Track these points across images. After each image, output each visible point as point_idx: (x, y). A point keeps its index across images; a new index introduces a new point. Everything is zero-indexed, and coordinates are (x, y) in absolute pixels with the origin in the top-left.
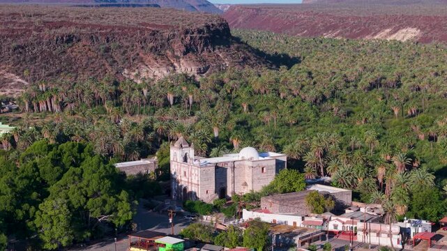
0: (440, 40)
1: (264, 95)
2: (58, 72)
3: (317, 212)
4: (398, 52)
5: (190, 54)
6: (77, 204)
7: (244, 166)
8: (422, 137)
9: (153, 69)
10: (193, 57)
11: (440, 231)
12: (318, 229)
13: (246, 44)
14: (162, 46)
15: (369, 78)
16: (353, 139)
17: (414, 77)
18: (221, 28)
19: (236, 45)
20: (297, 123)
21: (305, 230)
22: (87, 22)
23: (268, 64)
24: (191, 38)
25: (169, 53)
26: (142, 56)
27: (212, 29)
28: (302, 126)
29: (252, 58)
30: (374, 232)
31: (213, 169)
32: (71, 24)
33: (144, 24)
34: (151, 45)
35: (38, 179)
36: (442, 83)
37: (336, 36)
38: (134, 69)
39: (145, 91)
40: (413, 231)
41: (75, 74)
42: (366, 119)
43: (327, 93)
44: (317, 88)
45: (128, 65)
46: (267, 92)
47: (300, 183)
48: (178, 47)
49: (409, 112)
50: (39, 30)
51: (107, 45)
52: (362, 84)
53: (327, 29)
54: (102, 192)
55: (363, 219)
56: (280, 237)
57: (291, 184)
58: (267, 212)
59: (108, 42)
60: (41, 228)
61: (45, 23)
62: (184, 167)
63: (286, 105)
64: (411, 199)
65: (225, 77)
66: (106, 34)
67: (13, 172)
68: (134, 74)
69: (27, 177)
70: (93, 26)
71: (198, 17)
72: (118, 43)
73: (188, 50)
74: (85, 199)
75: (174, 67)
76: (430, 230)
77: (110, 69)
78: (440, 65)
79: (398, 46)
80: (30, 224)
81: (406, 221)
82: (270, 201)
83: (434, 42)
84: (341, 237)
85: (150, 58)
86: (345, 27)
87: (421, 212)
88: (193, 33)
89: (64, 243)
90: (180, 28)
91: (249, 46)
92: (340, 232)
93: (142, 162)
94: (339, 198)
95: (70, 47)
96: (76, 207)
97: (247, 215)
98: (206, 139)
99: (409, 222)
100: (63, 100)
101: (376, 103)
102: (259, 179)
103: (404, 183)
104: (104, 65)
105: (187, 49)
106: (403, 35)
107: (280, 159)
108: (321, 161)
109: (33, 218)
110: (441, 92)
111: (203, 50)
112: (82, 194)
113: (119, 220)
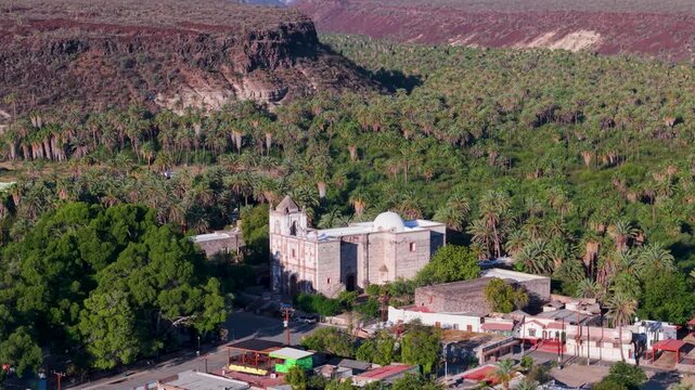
0: (632, 51)
1: (379, 134)
2: (56, 98)
3: (503, 310)
4: (569, 67)
5: (258, 69)
6: (143, 299)
7: (382, 240)
8: (632, 197)
9: (202, 94)
10: (263, 75)
11: (689, 339)
12: (507, 336)
13: (341, 54)
14: (215, 58)
15: (534, 108)
16: (529, 200)
17: (603, 106)
18: (304, 31)
19: (326, 57)
20: (436, 176)
21: (489, 338)
22: (97, 20)
23: (376, 86)
24: (260, 45)
25: (226, 69)
26: (185, 73)
27: (290, 32)
28: (445, 180)
29: (352, 77)
30: (594, 339)
31: (337, 246)
32: (72, 24)
33: (185, 24)
34: (197, 56)
35: (77, 261)
36: (649, 115)
37: (469, 42)
38: (172, 93)
39: (197, 128)
40: (650, 337)
41: (81, 102)
42: (541, 170)
43: (476, 132)
44: (458, 122)
45: (164, 87)
46: (382, 129)
47: (472, 266)
48: (239, 60)
49: (605, 161)
50: (24, 32)
51: (130, 56)
52: (526, 118)
53: (454, 33)
54: (180, 281)
55: (573, 320)
56: (453, 349)
57: (457, 268)
58: (426, 310)
59: (131, 51)
60: (88, 335)
61: (32, 21)
62: (292, 243)
63: (415, 149)
64: (643, 291)
65: (315, 105)
66: (128, 39)
67: (37, 250)
68: (173, 101)
69: (60, 258)
70: (108, 28)
71: (267, 13)
72: (146, 53)
73: (255, 64)
74: (154, 291)
75: (234, 90)
76: (674, 337)
77: (135, 93)
78: (639, 88)
79: (567, 59)
80: (71, 330)
81: (638, 324)
82: (430, 293)
83: (623, 52)
84: (542, 348)
85: (196, 76)
86: (484, 30)
87: (660, 309)
88: (262, 38)
89: (124, 359)
90: (242, 31)
91: (346, 58)
92: (539, 340)
93: (216, 235)
94: (531, 289)
95: (73, 59)
96: (141, 303)
97: (396, 315)
98: (310, 200)
99: (643, 324)
100: (69, 141)
101: (552, 146)
102: (405, 260)
103: (629, 266)
104: (126, 87)
105: (253, 62)
106: (574, 41)
107: (436, 230)
108: (496, 232)
109: (77, 321)
110: (648, 129)
111: (277, 65)
112: (150, 284)
113: (206, 324)
